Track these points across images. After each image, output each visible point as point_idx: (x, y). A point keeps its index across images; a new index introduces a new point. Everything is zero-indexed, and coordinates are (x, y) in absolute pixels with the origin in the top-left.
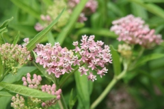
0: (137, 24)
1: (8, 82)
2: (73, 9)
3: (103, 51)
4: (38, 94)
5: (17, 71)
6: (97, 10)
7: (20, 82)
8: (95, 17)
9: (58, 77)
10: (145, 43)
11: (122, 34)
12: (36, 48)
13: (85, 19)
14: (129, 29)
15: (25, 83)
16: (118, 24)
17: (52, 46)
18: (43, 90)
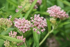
0: (58, 9)
1: (3, 35)
2: (32, 3)
3: (44, 21)
4: (15, 40)
5: (6, 30)
6: (42, 4)
7: (8, 35)
8: (41, 6)
9: (24, 32)
10: (61, 18)
11: (52, 14)
12: (15, 20)
13: (37, 7)
14: (54, 11)
15: (10, 35)
16: (50, 9)
17: (21, 19)
18: (18, 38)
